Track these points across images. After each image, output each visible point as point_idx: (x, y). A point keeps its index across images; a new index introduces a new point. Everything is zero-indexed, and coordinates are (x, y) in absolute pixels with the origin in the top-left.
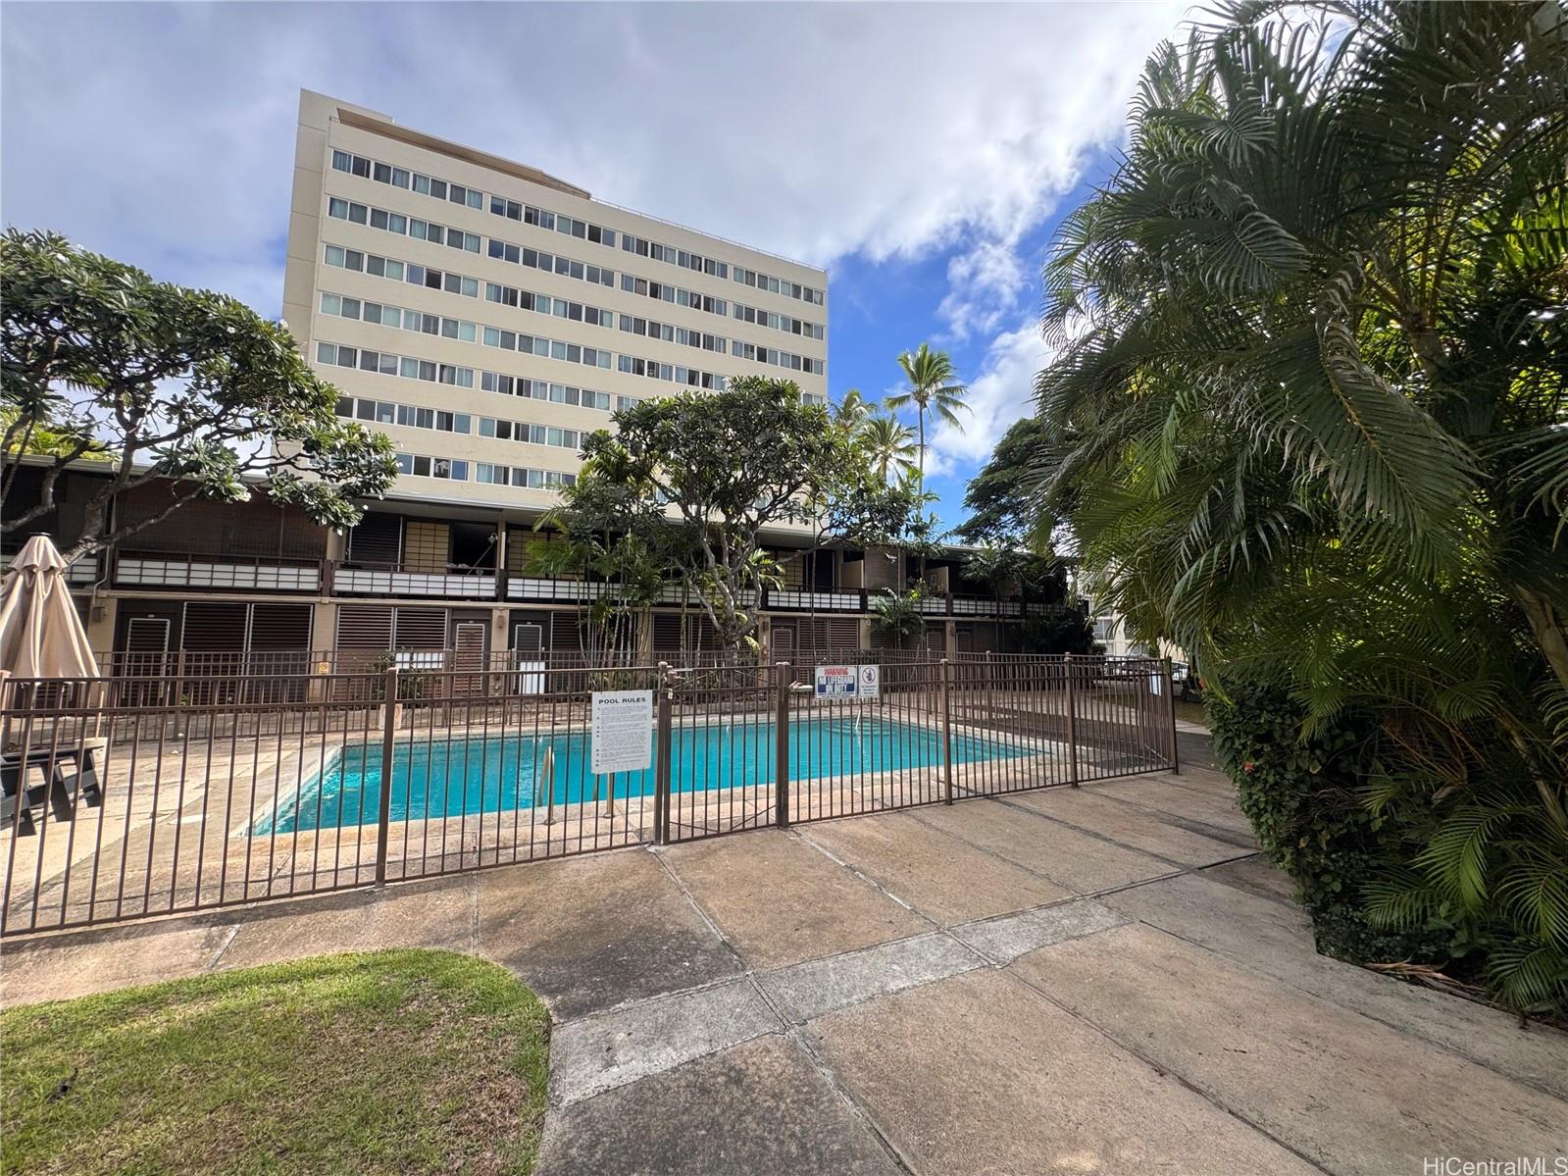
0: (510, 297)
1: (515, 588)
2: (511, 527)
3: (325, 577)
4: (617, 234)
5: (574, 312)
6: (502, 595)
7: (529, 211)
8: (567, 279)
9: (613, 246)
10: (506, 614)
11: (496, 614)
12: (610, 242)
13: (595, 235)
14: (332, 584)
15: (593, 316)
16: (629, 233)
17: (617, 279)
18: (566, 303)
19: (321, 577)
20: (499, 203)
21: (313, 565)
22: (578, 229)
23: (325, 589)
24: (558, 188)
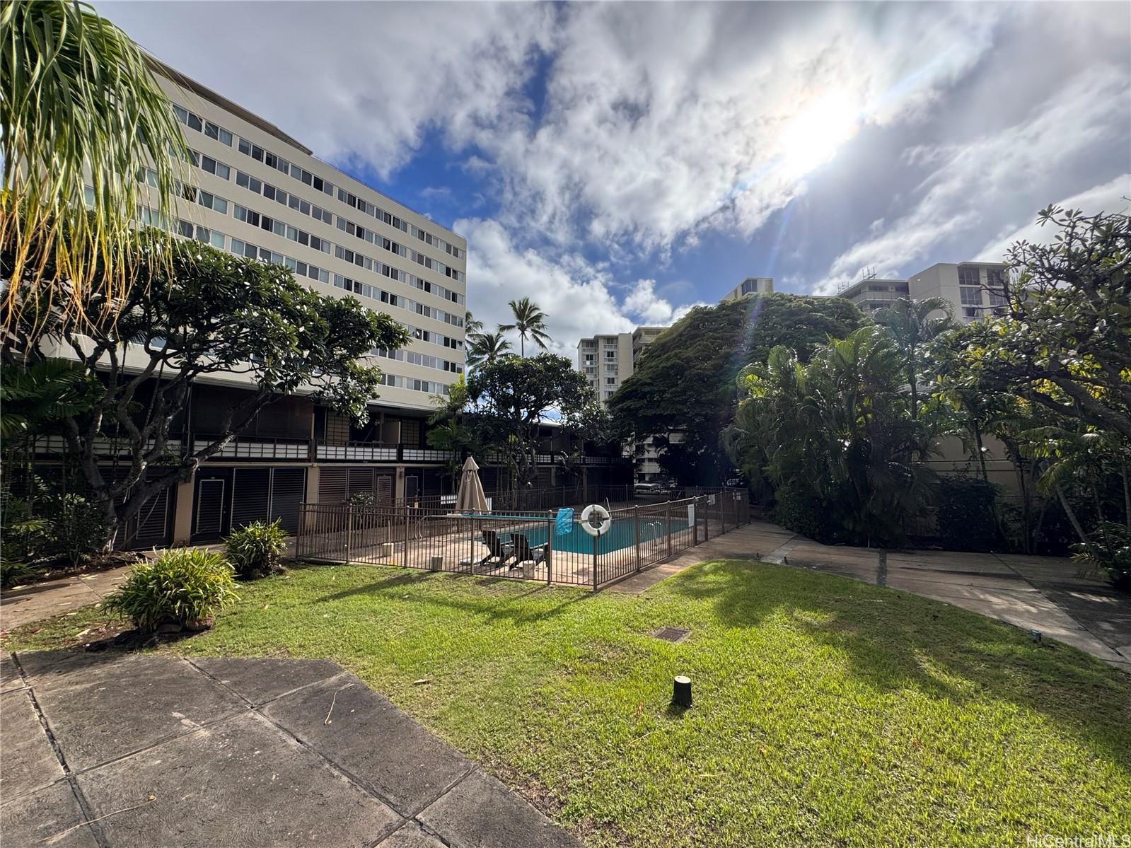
0: (253, 218)
1: (407, 454)
2: (387, 416)
3: (312, 451)
4: (334, 187)
5: (303, 238)
6: (400, 459)
7: (269, 156)
8: (297, 213)
9: (331, 195)
10: (403, 470)
11: (398, 470)
12: (330, 192)
13: (319, 184)
14: (316, 454)
15: (316, 243)
16: (343, 188)
17: (334, 219)
18: (296, 231)
19: (310, 450)
20: (245, 145)
21: (306, 442)
22: (306, 177)
23: (312, 457)
24: (289, 143)
